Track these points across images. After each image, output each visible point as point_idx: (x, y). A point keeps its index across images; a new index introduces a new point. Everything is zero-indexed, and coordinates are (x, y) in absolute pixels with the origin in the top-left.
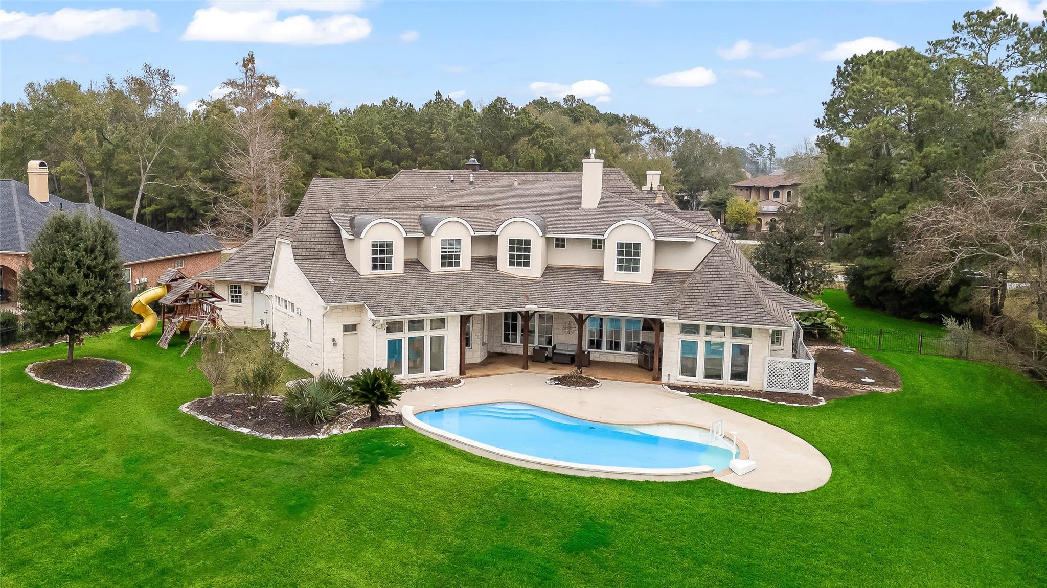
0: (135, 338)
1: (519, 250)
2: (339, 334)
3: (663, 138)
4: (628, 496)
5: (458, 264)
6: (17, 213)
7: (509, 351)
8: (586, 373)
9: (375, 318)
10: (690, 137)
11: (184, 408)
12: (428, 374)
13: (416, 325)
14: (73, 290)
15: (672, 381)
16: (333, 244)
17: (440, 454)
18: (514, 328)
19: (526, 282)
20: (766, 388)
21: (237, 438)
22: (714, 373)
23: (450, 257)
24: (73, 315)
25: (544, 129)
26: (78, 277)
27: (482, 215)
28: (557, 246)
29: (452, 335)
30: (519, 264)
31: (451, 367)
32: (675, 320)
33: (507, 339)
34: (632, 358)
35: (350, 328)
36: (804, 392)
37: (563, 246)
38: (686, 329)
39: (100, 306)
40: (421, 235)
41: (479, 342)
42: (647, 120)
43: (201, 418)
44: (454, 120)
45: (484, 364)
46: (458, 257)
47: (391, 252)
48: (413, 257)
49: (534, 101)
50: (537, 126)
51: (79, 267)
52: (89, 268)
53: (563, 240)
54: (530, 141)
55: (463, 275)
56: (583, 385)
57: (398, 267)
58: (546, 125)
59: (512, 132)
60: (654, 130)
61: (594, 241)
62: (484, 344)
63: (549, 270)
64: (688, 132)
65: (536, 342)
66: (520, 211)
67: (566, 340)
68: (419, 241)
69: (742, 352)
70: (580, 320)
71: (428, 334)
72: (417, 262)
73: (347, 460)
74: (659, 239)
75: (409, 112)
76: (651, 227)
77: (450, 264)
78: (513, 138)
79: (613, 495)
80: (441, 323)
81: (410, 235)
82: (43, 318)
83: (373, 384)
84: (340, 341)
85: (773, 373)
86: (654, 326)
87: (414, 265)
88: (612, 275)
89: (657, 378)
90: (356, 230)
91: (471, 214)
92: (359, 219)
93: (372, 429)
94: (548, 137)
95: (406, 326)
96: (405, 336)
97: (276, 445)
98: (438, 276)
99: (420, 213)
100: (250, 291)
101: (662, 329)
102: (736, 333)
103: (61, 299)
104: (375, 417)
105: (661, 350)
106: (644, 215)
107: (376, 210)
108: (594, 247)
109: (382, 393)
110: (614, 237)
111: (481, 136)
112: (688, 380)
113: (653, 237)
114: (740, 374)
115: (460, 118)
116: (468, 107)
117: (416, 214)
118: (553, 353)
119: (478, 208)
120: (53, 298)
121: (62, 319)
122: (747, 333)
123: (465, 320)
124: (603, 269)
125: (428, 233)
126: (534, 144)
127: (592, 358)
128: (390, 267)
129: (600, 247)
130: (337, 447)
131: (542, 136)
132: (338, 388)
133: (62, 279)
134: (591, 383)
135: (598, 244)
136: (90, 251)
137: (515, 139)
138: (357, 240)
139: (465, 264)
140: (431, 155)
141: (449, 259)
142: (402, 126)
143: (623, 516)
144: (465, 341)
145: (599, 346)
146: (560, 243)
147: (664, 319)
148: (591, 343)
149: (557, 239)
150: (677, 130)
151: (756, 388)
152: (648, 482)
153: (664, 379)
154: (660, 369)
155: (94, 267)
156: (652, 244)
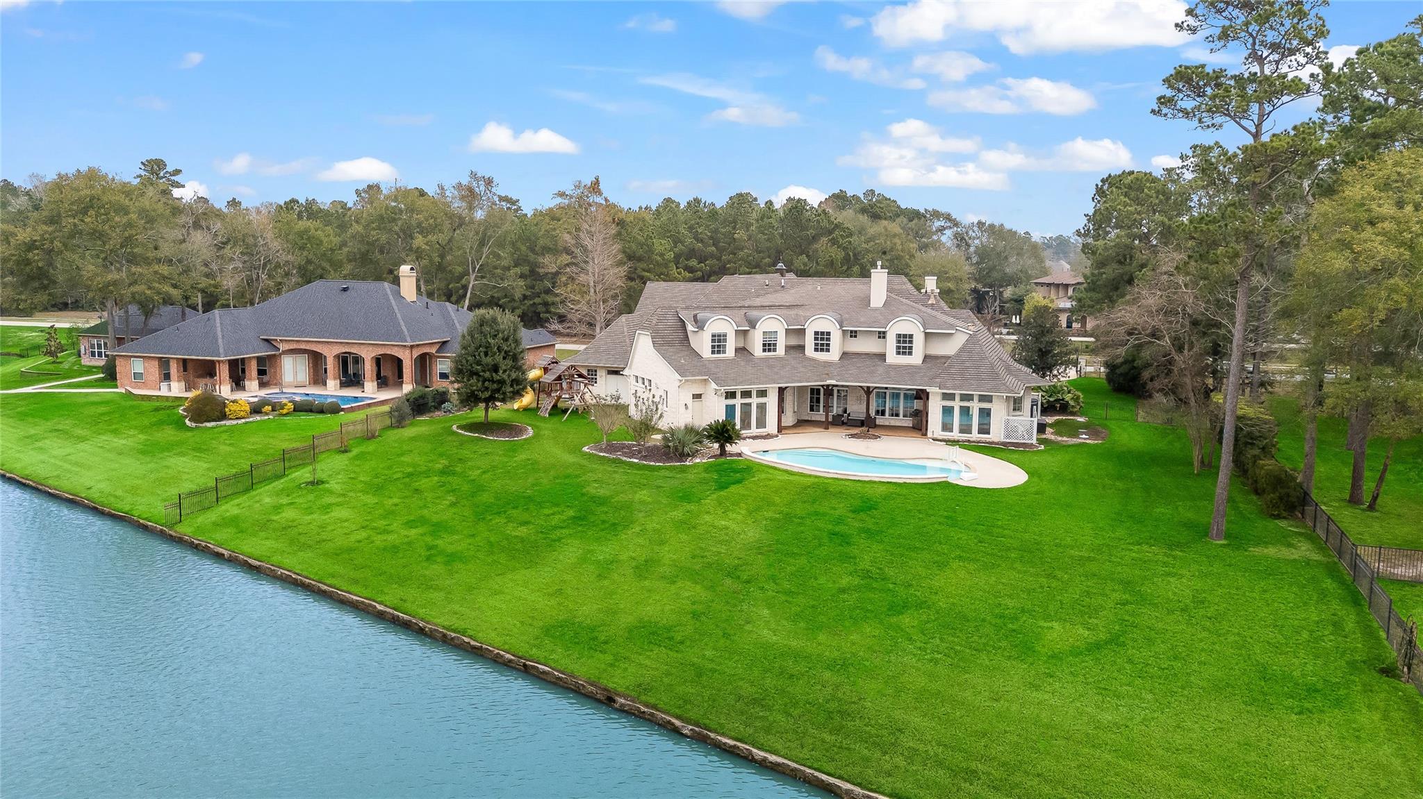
0: (518, 410)
1: (822, 339)
2: (689, 401)
3: (967, 233)
4: (892, 489)
5: (775, 350)
6: (397, 311)
7: (813, 419)
8: (872, 431)
9: (717, 388)
10: (995, 231)
11: (585, 449)
12: (754, 430)
13: (746, 394)
14: (495, 369)
15: (935, 436)
16: (681, 335)
17: (771, 471)
18: (818, 400)
19: (827, 364)
20: (1003, 440)
21: (631, 465)
22: (966, 429)
23: (769, 345)
24: (495, 386)
25: (844, 230)
26: (499, 358)
27: (793, 312)
28: (851, 336)
29: (772, 402)
30: (822, 350)
31: (772, 426)
32: (937, 390)
33: (812, 410)
34: (908, 422)
35: (697, 397)
36: (1030, 442)
37: (855, 336)
38: (946, 397)
39: (513, 381)
40: (748, 328)
41: (791, 410)
42: (949, 215)
43: (602, 454)
44: (757, 221)
45: (794, 426)
46: (775, 345)
47: (725, 340)
48: (741, 345)
49: (833, 195)
50: (837, 226)
51: (500, 351)
52: (506, 352)
53: (856, 332)
54: (830, 240)
55: (779, 359)
56: (869, 438)
57: (730, 352)
58: (846, 226)
59: (811, 232)
60: (956, 224)
61: (880, 332)
62: (794, 412)
63: (845, 355)
64: (992, 226)
65: (835, 410)
66: (823, 310)
67: (856, 409)
68: (745, 332)
69: (985, 413)
70: (868, 391)
71: (754, 401)
72: (744, 349)
73: (709, 475)
74: (927, 331)
75: (713, 213)
76: (922, 322)
77: (769, 350)
78: (813, 238)
79: (883, 488)
80: (763, 393)
81: (739, 328)
82: (474, 388)
83: (723, 430)
84: (690, 406)
85: (1009, 430)
86: (922, 395)
87: (742, 351)
88: (892, 358)
89: (925, 435)
90: (700, 325)
91: (785, 312)
92: (701, 316)
93: (722, 459)
94: (847, 237)
95: (739, 395)
96: (738, 402)
97: (660, 468)
98: (761, 359)
99: (745, 311)
100: (604, 374)
101: (928, 399)
102: (983, 399)
103: (487, 375)
104: (723, 452)
105: (927, 414)
106: (918, 312)
107: (712, 309)
108: (879, 337)
109: (729, 435)
110: (893, 331)
111: (782, 236)
112: (947, 435)
113: (922, 330)
114: (984, 429)
115: (762, 219)
116: (769, 208)
117: (743, 311)
118: (848, 419)
119: (789, 307)
120: (481, 374)
121: (487, 389)
122: (988, 399)
123: (781, 391)
124: (885, 355)
125: (754, 327)
126: (834, 244)
127: (878, 422)
128: (724, 352)
129: (884, 337)
130: (701, 469)
131: (841, 236)
132: (697, 433)
133: (489, 360)
134: (876, 437)
135: (882, 335)
136: (506, 340)
137: (815, 238)
138: (700, 332)
139: (781, 350)
140: (735, 254)
141: (769, 346)
142: (707, 226)
143: (887, 497)
144: (781, 410)
145: (883, 413)
146: (854, 334)
147: (928, 389)
148: (877, 412)
149: (851, 332)
150: (981, 224)
151: (996, 440)
152: (905, 483)
153: (930, 434)
154: (927, 429)
155: (509, 351)
156: (922, 335)
